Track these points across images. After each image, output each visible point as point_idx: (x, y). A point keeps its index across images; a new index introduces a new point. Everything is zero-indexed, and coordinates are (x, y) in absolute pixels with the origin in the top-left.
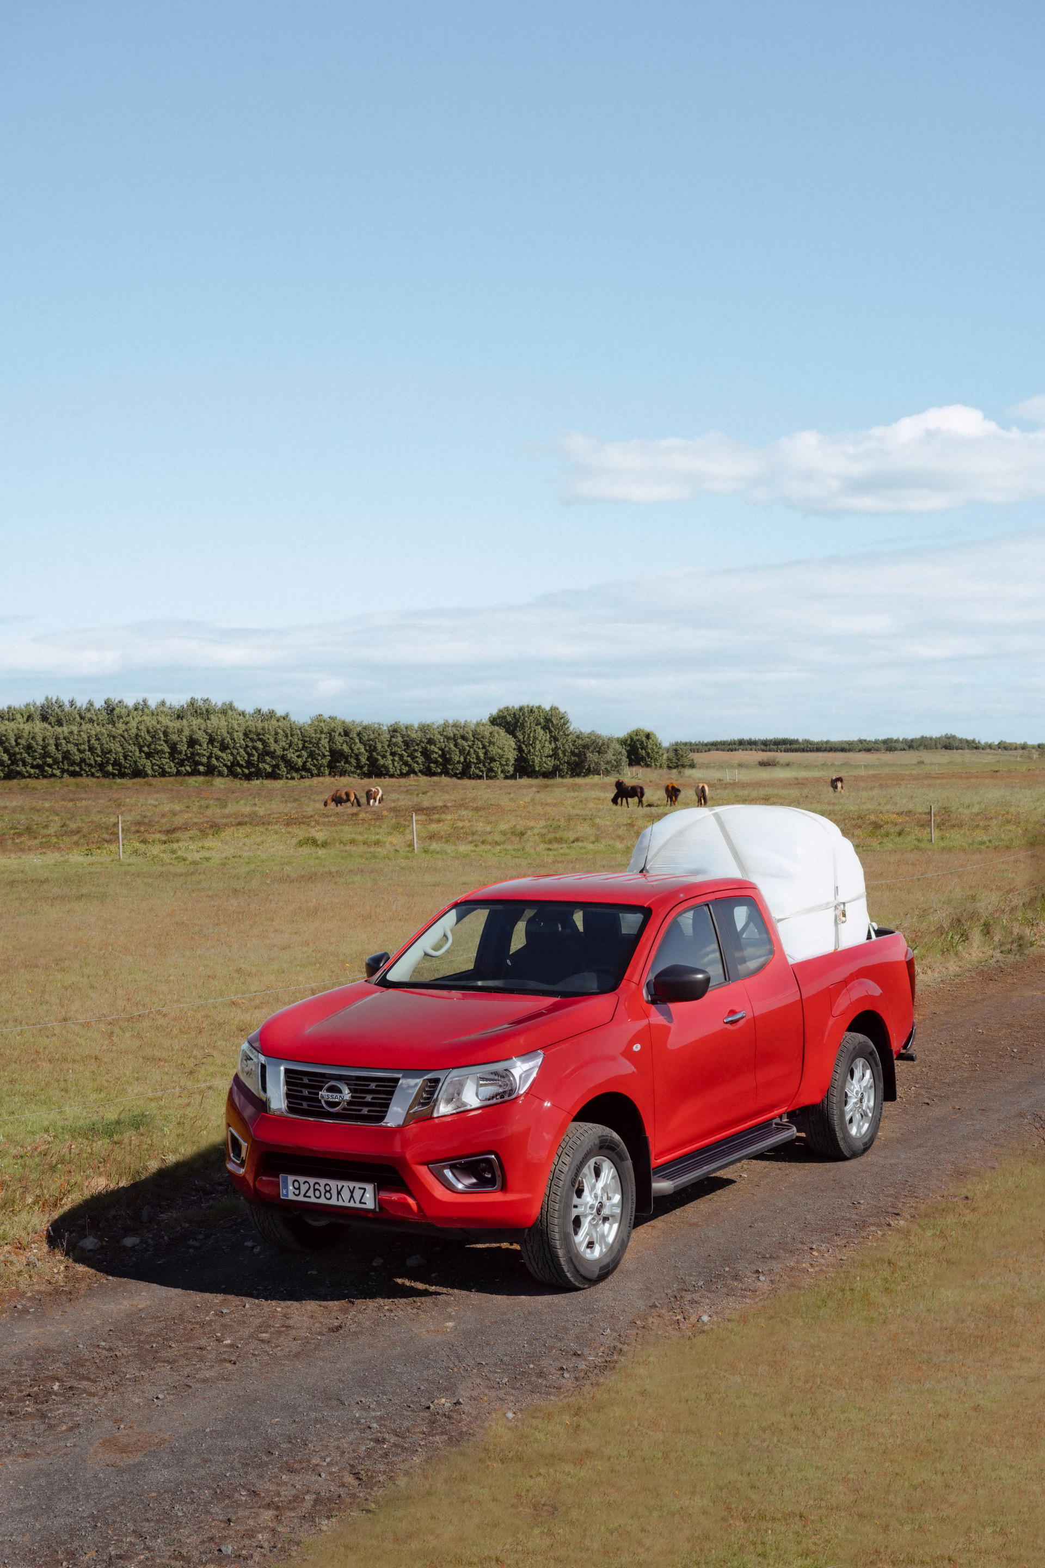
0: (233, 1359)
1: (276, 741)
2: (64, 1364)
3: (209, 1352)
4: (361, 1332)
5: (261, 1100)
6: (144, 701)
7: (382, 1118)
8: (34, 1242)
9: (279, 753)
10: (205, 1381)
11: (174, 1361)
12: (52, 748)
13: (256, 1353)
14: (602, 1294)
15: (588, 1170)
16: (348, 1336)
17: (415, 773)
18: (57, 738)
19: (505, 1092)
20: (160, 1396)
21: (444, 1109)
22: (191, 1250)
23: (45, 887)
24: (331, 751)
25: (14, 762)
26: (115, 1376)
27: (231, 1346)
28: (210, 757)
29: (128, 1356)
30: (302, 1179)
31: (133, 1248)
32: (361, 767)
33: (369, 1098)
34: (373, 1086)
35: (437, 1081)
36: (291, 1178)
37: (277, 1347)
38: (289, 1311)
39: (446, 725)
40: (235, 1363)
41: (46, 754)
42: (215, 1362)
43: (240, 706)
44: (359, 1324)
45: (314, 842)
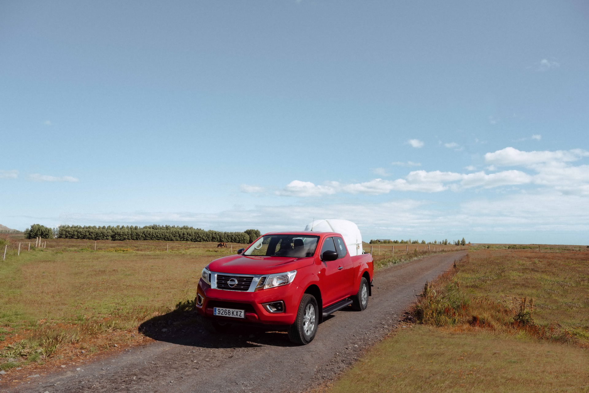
0: (197, 367)
1: (201, 234)
2: (139, 369)
3: (189, 365)
4: (239, 358)
5: (209, 285)
6: (174, 226)
7: (247, 289)
8: (134, 330)
9: (201, 237)
10: (188, 375)
11: (177, 368)
12: (154, 234)
13: (205, 365)
14: (311, 346)
15: (308, 308)
16: (235, 359)
17: (229, 242)
18: (155, 232)
19: (285, 282)
20: (172, 381)
21: (266, 287)
22: (183, 333)
23: (150, 256)
24: (212, 237)
25: (146, 237)
26: (156, 374)
27: (196, 363)
28: (187, 237)
29: (161, 367)
30: (221, 309)
31: (165, 332)
32: (218, 241)
33: (243, 283)
34: (245, 279)
35: (265, 278)
36: (217, 308)
37: (212, 363)
38: (215, 351)
39: (236, 233)
40: (198, 369)
41: (153, 235)
42: (191, 369)
43: (194, 227)
44: (238, 356)
45: (210, 251)
